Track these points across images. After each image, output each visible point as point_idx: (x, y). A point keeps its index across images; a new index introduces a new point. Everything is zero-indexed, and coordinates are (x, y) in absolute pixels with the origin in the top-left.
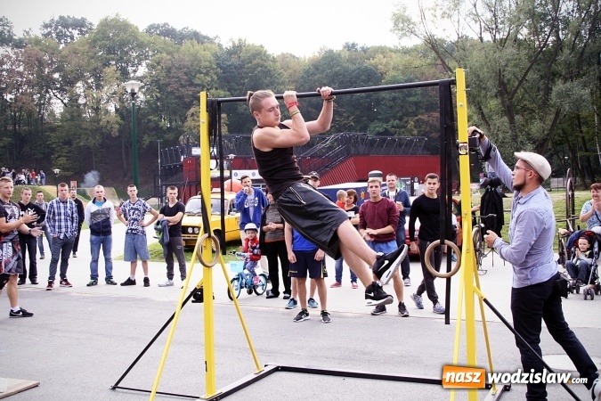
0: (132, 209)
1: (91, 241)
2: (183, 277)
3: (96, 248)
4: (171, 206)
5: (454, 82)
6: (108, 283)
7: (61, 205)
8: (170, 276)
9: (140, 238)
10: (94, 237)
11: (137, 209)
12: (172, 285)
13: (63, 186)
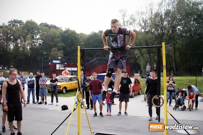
0: (42, 80)
1: (28, 90)
2: (57, 102)
3: (29, 92)
4: (54, 79)
6: (33, 103)
7: (21, 78)
8: (52, 101)
9: (44, 89)
10: (29, 89)
11: (44, 80)
12: (53, 104)
13: (22, 72)
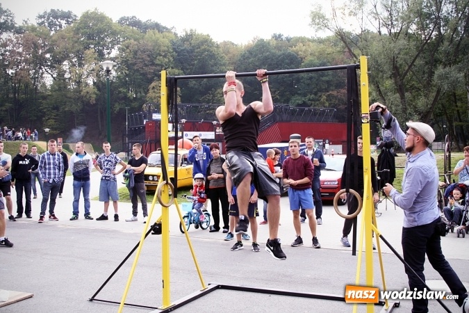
0: (106, 160)
1: (74, 185)
2: (145, 214)
3: (78, 191)
4: (137, 159)
5: (358, 67)
6: (86, 218)
7: (51, 156)
8: (135, 213)
9: (112, 184)
10: (76, 182)
11: (110, 161)
12: (136, 220)
13: (53, 142)
